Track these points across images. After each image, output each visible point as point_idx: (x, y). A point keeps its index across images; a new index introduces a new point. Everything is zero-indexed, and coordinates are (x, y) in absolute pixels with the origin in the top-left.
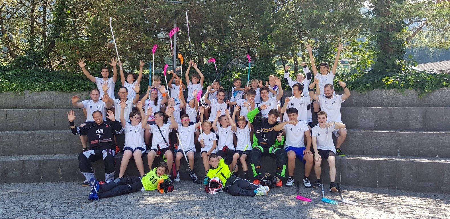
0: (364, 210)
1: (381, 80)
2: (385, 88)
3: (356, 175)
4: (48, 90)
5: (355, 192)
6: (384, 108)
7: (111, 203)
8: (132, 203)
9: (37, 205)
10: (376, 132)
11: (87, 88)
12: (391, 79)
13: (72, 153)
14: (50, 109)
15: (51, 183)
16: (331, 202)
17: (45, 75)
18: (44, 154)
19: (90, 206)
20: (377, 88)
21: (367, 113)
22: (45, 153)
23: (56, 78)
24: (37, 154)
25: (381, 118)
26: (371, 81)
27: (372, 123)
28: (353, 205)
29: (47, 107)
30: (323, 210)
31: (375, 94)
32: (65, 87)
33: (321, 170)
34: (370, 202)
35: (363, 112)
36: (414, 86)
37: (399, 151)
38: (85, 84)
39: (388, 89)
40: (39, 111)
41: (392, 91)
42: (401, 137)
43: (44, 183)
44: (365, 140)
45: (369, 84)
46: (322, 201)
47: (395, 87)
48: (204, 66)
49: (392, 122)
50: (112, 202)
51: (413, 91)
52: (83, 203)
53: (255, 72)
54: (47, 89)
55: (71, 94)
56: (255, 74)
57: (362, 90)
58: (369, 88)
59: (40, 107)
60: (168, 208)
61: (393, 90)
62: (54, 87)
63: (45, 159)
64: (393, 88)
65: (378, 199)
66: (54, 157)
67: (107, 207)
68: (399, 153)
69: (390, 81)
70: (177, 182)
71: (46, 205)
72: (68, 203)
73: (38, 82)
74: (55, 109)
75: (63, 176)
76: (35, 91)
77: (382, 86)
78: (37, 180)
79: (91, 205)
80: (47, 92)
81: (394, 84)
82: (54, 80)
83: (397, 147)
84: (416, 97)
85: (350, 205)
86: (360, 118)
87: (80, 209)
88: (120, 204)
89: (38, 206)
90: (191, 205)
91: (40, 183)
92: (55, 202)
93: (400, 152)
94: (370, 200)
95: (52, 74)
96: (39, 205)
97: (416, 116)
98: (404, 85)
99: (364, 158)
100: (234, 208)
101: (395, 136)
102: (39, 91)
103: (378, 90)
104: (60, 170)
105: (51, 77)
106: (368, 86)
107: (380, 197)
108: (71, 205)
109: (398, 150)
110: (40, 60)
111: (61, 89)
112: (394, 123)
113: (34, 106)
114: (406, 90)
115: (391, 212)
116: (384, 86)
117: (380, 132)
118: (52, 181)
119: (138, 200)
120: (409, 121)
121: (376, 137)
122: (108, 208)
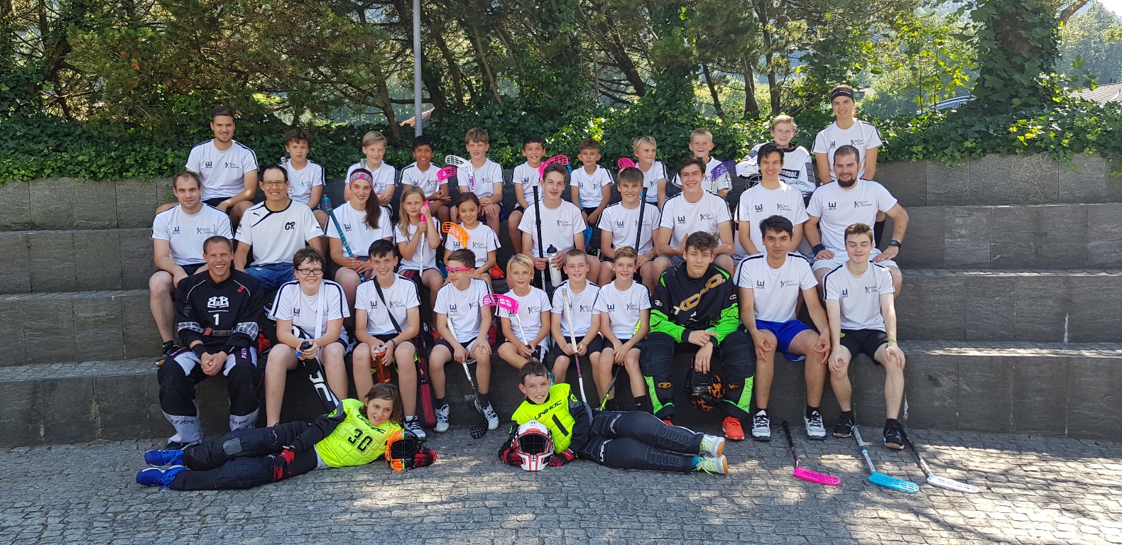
0: (1000, 509)
1: (1005, 129)
2: (1017, 151)
3: (951, 398)
4: (51, 175)
5: (953, 447)
6: (1018, 209)
7: (248, 509)
8: (311, 508)
9: (20, 525)
10: (1002, 274)
11: (166, 168)
12: (1034, 125)
13: (131, 358)
14: (60, 232)
15: (72, 447)
16: (899, 487)
17: (47, 134)
18: (47, 363)
19: (181, 521)
20: (994, 151)
21: (970, 221)
22: (51, 360)
23: (77, 141)
24: (27, 363)
25: (1010, 237)
26: (978, 132)
27: (984, 251)
28: (963, 492)
29: (52, 224)
30: (884, 513)
31: (988, 168)
32: (103, 166)
33: (852, 387)
34: (1010, 481)
35: (959, 221)
36: (1100, 145)
37: (1066, 327)
38: (160, 156)
39: (1025, 155)
40: (28, 239)
41: (1036, 158)
42: (1072, 288)
43: (50, 449)
44: (970, 300)
45: (973, 140)
46: (872, 483)
47: (1046, 149)
48: (500, 102)
49: (1042, 247)
50: (251, 508)
51: (1098, 159)
52: (162, 512)
53: (647, 114)
54: (48, 171)
55: (122, 187)
56: (647, 119)
57: (953, 158)
58: (971, 151)
59: (32, 226)
60: (422, 522)
61: (1040, 155)
62: (69, 167)
63: (50, 377)
64: (1039, 150)
65: (1025, 468)
66: (77, 370)
67: (235, 527)
68: (1066, 334)
69: (1032, 133)
70: (441, 433)
71: (45, 526)
72: (116, 514)
73: (24, 153)
74: (74, 231)
75: (106, 425)
76: (13, 179)
77: (1008, 146)
78: (30, 439)
79: (187, 519)
80: (49, 180)
81: (1042, 140)
82: (73, 147)
83: (1061, 318)
84: (1103, 176)
85: (957, 494)
86: (950, 238)
87: (151, 534)
88: (274, 513)
89: (21, 529)
90: (491, 509)
91: (37, 449)
92: (76, 511)
93: (1069, 332)
94: (1005, 473)
95: (66, 130)
96: (25, 523)
97: (1108, 227)
98: (1070, 143)
99: (972, 352)
100: (621, 517)
101: (1057, 287)
102: (25, 178)
103: (997, 156)
104: (95, 408)
105: (65, 139)
106: (970, 145)
107: (1031, 464)
108: (123, 522)
109: (1064, 325)
110: (32, 90)
111: (92, 172)
112: (1048, 248)
113: (15, 223)
114: (1076, 155)
115: (1082, 513)
116: (1015, 147)
117: (1013, 275)
118: (75, 440)
119: (330, 497)
120: (1088, 242)
121: (1002, 289)
122: (239, 528)
